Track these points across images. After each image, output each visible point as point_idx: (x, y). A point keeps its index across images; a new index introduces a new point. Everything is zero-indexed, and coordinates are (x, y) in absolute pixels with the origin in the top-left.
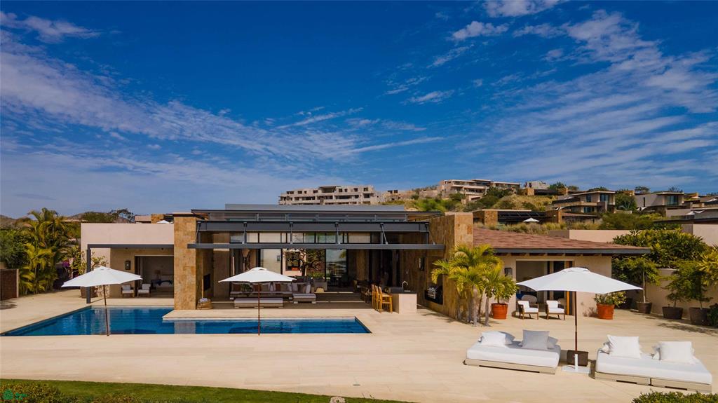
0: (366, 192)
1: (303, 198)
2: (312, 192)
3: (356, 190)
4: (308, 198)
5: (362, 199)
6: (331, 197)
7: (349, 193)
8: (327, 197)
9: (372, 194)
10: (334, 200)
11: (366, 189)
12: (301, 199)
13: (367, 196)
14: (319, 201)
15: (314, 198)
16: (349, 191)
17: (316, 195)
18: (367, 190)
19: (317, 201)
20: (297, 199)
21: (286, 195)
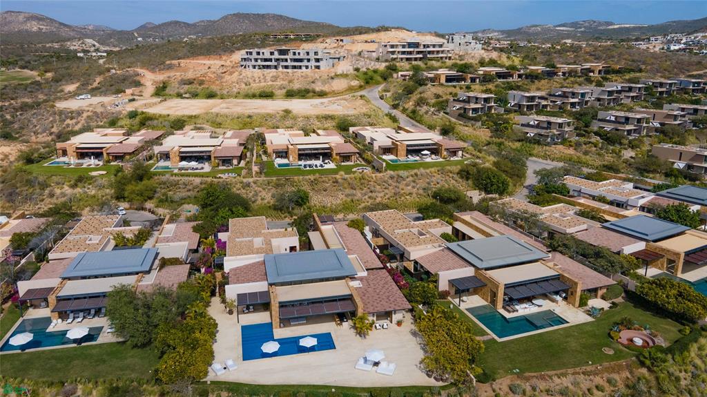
0: (316, 57)
1: (261, 59)
2: (269, 54)
3: (308, 53)
4: (266, 60)
5: (313, 63)
6: (286, 60)
7: (301, 56)
8: (282, 60)
9: (322, 59)
10: (289, 63)
11: (316, 53)
12: (259, 61)
13: (317, 60)
14: (276, 64)
15: (270, 60)
16: (301, 54)
17: (273, 57)
18: (317, 55)
19: (273, 63)
20: (256, 60)
21: (246, 57)
